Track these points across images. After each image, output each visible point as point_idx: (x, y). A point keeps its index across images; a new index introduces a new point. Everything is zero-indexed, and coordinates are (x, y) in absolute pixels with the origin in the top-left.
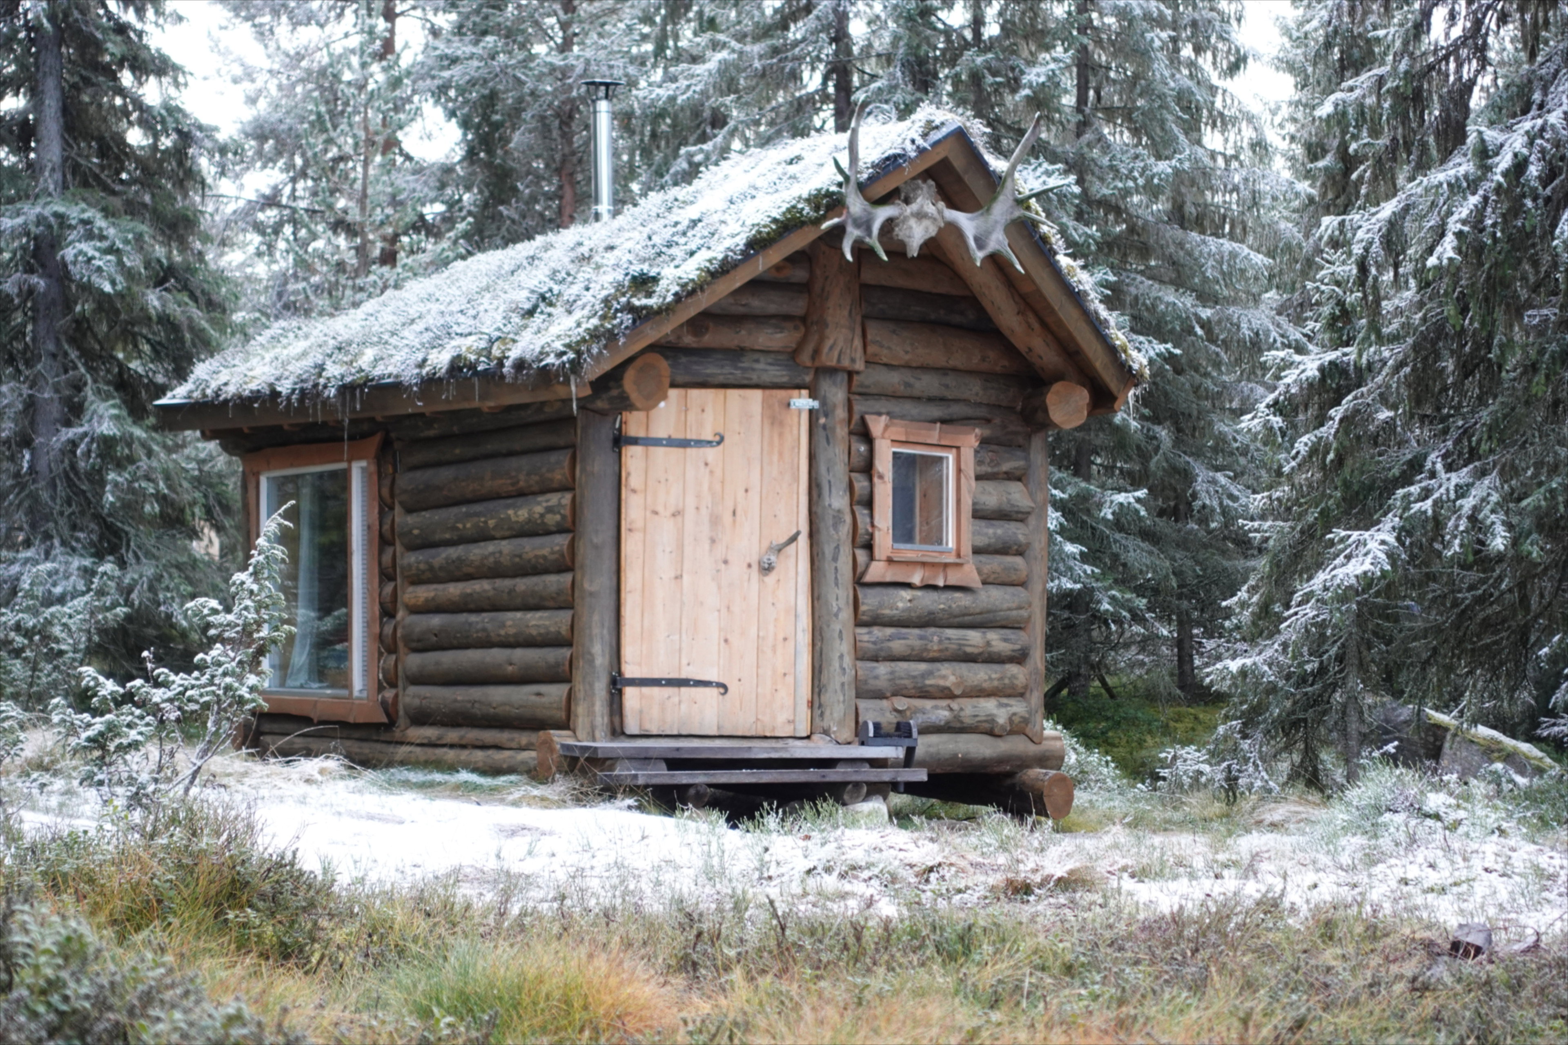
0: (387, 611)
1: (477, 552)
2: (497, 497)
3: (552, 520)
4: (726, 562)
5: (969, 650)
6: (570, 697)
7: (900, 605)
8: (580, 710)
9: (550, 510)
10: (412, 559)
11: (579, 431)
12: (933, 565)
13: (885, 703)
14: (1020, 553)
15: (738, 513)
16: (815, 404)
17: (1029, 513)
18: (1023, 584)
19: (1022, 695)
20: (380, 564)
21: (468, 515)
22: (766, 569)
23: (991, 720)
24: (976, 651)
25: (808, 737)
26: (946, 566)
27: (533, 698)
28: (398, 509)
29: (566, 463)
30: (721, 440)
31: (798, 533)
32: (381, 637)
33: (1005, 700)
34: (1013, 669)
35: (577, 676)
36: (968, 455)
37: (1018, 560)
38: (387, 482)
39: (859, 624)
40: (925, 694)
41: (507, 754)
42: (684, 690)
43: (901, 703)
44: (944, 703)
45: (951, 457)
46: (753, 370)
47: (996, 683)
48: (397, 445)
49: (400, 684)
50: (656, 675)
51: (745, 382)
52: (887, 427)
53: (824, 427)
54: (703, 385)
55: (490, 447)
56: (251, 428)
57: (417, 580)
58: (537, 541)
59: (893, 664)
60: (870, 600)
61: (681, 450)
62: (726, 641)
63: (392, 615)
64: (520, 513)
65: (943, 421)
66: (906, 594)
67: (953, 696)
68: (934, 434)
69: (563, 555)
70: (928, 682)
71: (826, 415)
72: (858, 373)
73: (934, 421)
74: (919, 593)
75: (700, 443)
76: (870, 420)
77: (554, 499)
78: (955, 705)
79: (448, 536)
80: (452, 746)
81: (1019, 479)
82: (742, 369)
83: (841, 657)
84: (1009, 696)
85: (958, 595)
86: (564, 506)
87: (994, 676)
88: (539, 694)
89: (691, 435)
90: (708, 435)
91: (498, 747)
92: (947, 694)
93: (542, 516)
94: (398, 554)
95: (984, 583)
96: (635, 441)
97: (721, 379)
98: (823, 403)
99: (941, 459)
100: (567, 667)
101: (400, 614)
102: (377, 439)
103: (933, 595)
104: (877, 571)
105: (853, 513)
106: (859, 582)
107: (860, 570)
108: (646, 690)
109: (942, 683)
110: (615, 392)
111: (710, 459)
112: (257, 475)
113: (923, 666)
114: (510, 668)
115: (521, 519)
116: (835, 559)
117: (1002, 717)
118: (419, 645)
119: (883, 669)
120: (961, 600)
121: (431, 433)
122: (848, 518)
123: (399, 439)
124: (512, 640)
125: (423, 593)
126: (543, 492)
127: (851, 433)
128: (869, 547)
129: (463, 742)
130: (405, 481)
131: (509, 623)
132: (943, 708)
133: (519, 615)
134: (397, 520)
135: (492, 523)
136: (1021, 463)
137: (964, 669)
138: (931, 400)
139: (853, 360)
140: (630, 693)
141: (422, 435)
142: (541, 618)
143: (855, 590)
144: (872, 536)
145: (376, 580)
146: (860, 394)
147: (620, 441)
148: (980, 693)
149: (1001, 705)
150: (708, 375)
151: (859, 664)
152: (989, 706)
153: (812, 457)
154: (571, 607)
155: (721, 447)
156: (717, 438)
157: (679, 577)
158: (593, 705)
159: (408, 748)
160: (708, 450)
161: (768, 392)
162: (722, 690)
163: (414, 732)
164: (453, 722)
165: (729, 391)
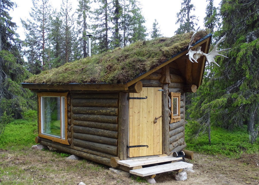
0: (69, 124)
1: (92, 117)
2: (97, 107)
3: (112, 113)
4: (148, 122)
6: (118, 150)
9: (112, 111)
10: (75, 116)
13: (172, 145)
15: (150, 112)
16: (163, 90)
19: (182, 137)
20: (68, 116)
21: (89, 110)
22: (155, 123)
25: (162, 155)
27: (107, 148)
28: (72, 106)
29: (117, 103)
32: (68, 129)
34: (182, 133)
35: (119, 145)
36: (180, 97)
37: (182, 114)
38: (69, 100)
42: (140, 147)
43: (174, 144)
45: (178, 98)
48: (71, 94)
49: (72, 138)
50: (135, 145)
51: (151, 86)
52: (173, 94)
53: (165, 94)
54: (143, 87)
56: (40, 89)
57: (76, 119)
58: (108, 117)
60: (171, 127)
61: (140, 100)
62: (148, 137)
63: (70, 125)
66: (174, 124)
69: (116, 121)
71: (165, 93)
72: (169, 84)
75: (143, 98)
76: (171, 92)
77: (113, 109)
79: (84, 113)
80: (85, 152)
81: (182, 101)
82: (151, 83)
86: (116, 111)
89: (141, 97)
90: (145, 97)
91: (97, 155)
93: (110, 112)
94: (72, 114)
96: (131, 98)
97: (146, 86)
100: (116, 143)
101: (72, 125)
102: (67, 93)
104: (172, 121)
106: (169, 123)
107: (170, 121)
108: (133, 148)
110: (132, 89)
111: (145, 101)
112: (40, 97)
115: (103, 112)
117: (182, 142)
118: (77, 132)
122: (168, 112)
124: (101, 135)
125: (78, 122)
127: (169, 96)
129: (88, 152)
130: (73, 101)
131: (100, 132)
132: (177, 143)
133: (102, 130)
134: (71, 108)
135: (96, 112)
140: (130, 149)
142: (109, 132)
143: (169, 125)
144: (171, 115)
145: (67, 119)
146: (170, 88)
147: (129, 98)
149: (182, 140)
150: (144, 85)
153: (162, 100)
154: (118, 131)
155: (146, 99)
156: (146, 97)
157: (139, 125)
158: (124, 152)
159: (74, 150)
160: (144, 100)
161: (155, 88)
162: (147, 147)
163: (75, 147)
164: (85, 147)
165: (148, 88)
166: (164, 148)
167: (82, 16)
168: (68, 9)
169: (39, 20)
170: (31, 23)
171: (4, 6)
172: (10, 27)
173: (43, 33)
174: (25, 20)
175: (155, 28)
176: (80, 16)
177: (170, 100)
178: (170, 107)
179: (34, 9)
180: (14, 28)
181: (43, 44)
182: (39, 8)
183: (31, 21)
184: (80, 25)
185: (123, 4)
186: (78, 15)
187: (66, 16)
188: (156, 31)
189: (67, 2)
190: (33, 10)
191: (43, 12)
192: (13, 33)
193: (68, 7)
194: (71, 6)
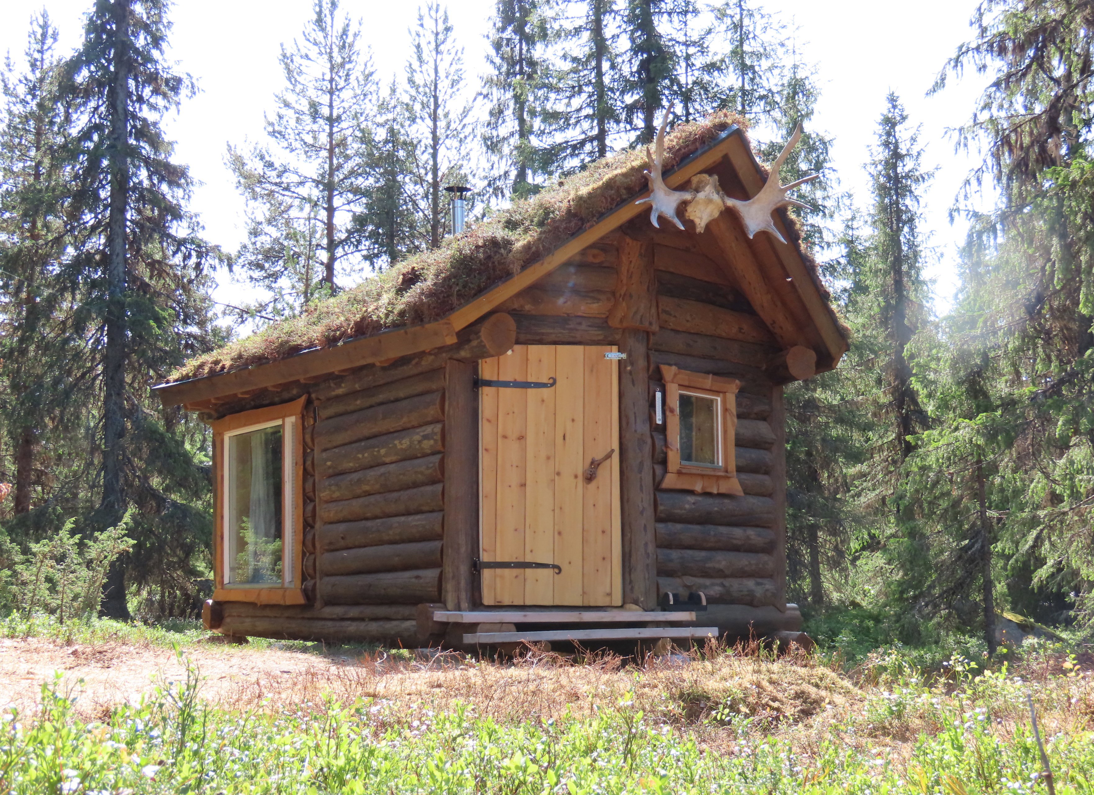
0: (309, 523)
1: (372, 475)
2: (387, 432)
3: (427, 445)
4: (558, 473)
5: (735, 542)
6: (440, 578)
7: (687, 506)
8: (449, 586)
9: (425, 437)
10: (327, 485)
11: (447, 376)
12: (709, 476)
13: (678, 581)
14: (766, 473)
15: (567, 438)
16: (624, 356)
17: (772, 444)
18: (770, 495)
19: (771, 576)
20: (304, 491)
21: (367, 448)
22: (589, 479)
23: (751, 593)
24: (739, 543)
25: (622, 607)
26: (718, 478)
27: (413, 580)
28: (317, 449)
29: (438, 402)
30: (554, 383)
31: (613, 451)
32: (304, 542)
33: (760, 580)
34: (764, 557)
35: (447, 561)
36: (731, 398)
37: (766, 477)
38: (309, 430)
39: (659, 520)
40: (706, 574)
41: (395, 623)
42: (528, 571)
43: (689, 580)
44: (718, 581)
45: (719, 399)
46: (577, 330)
47: (754, 567)
48: (316, 403)
49: (318, 575)
50: (507, 559)
51: (571, 340)
52: (675, 375)
53: (630, 373)
54: (540, 342)
55: (381, 397)
57: (330, 499)
58: (417, 462)
59: (683, 551)
60: (666, 503)
61: (523, 390)
62: (560, 533)
63: (312, 526)
64: (404, 442)
65: (715, 374)
66: (691, 499)
67: (725, 576)
68: (708, 381)
69: (435, 470)
70: (707, 565)
71: (632, 364)
72: (654, 334)
73: (708, 373)
74: (700, 499)
75: (538, 385)
76: (664, 368)
77: (428, 429)
78: (727, 582)
79: (352, 465)
80: (353, 619)
81: (764, 419)
82: (569, 329)
83: (646, 544)
84: (762, 577)
85: (726, 501)
86: (436, 434)
87: (753, 562)
88: (417, 577)
89: (531, 379)
90: (545, 380)
91: (388, 619)
92: (720, 574)
93: (420, 442)
94: (317, 480)
95: (746, 493)
96: (489, 383)
97: (553, 337)
98: (629, 356)
99: (712, 401)
100: (439, 555)
101: (318, 525)
102: (302, 400)
103: (710, 501)
104: (670, 481)
105: (652, 437)
106: (657, 487)
107: (657, 479)
108: (499, 571)
109: (717, 566)
110: (474, 343)
111: (545, 396)
112: (222, 434)
113: (703, 554)
114: (397, 559)
115: (404, 446)
116: (640, 471)
117: (759, 592)
118: (331, 547)
119: (675, 554)
120: (728, 504)
121: (340, 391)
122: (649, 441)
123: (318, 399)
124: (398, 538)
125: (334, 507)
126: (420, 426)
127: (650, 378)
128: (664, 462)
129: (363, 616)
130: (322, 428)
131: (396, 525)
132: (717, 585)
133: (403, 519)
134: (316, 456)
135: (383, 451)
136: (766, 407)
137: (732, 556)
138: (704, 357)
139: (651, 324)
140: (487, 574)
141: (333, 393)
142: (419, 519)
143: (655, 495)
144: (666, 454)
145: (302, 503)
146: (656, 351)
147: (477, 383)
148: (743, 574)
149: (758, 584)
150: (543, 334)
151: (659, 551)
152: (750, 584)
153: (621, 396)
154: (442, 510)
155: (553, 388)
156: (551, 381)
157: (523, 485)
158: (458, 583)
159: (323, 623)
160: (544, 390)
161: (588, 347)
162: (557, 571)
163: (329, 611)
164: (355, 601)
165: (559, 347)
166: (631, 582)
167: (509, 113)
168: (444, 85)
169: (312, 148)
170: (270, 165)
171: (140, 99)
172: (164, 187)
173: (331, 210)
174: (245, 152)
175: (892, 139)
176: (497, 113)
177: (658, 395)
178: (659, 422)
179: (291, 98)
180: (179, 193)
181: (329, 267)
182: (312, 93)
183: (272, 159)
184: (501, 158)
185: (675, 35)
186: (489, 106)
187: (435, 119)
188: (897, 156)
189: (437, 52)
190: (287, 105)
191: (331, 106)
192: (176, 214)
193: (442, 74)
194: (454, 67)
